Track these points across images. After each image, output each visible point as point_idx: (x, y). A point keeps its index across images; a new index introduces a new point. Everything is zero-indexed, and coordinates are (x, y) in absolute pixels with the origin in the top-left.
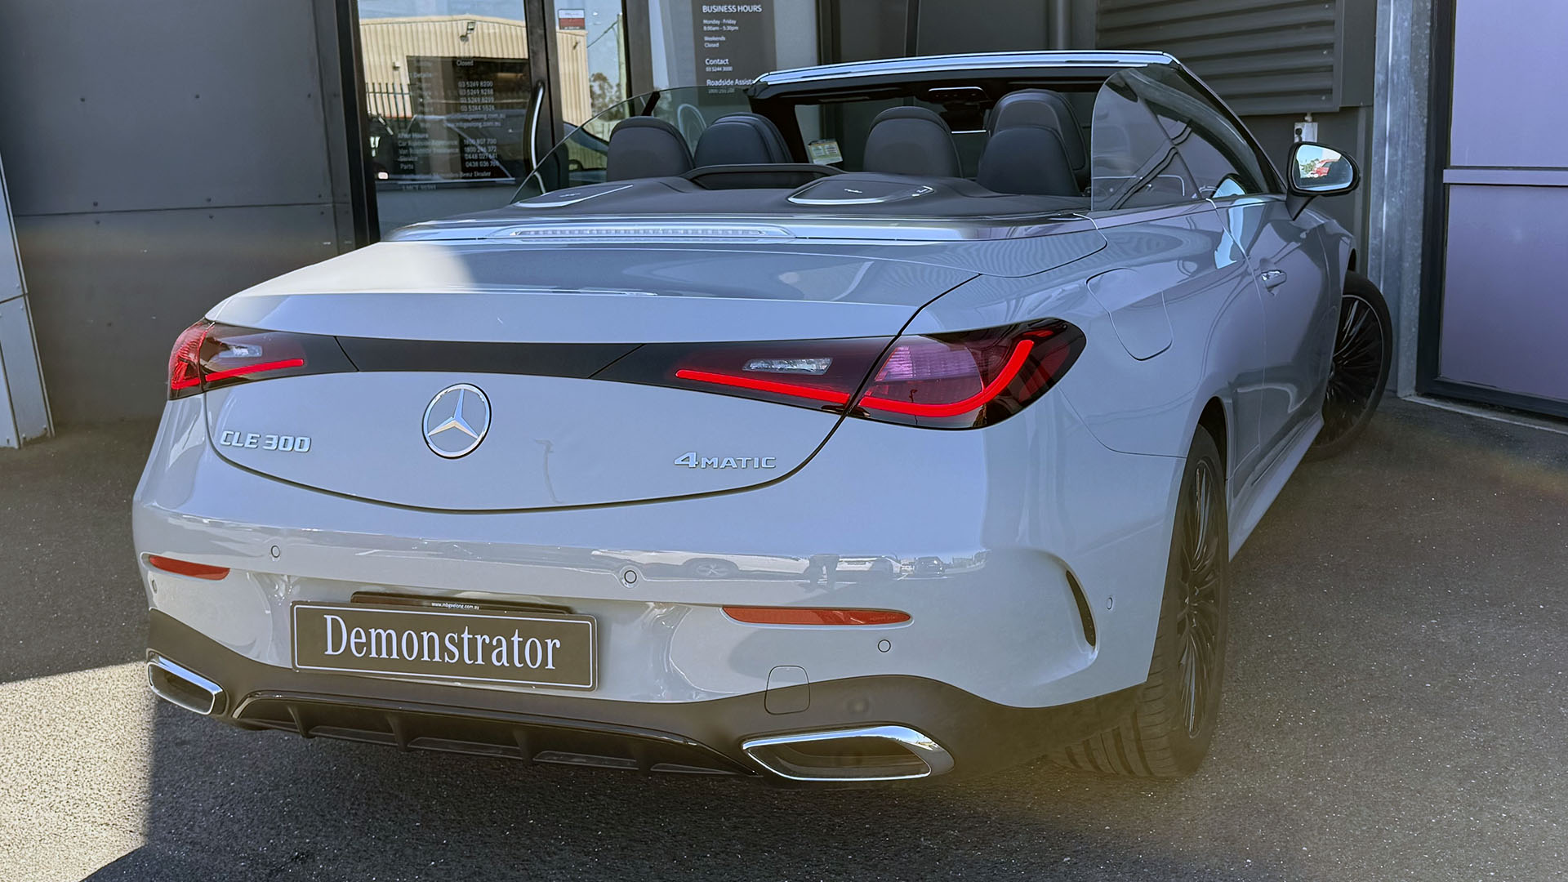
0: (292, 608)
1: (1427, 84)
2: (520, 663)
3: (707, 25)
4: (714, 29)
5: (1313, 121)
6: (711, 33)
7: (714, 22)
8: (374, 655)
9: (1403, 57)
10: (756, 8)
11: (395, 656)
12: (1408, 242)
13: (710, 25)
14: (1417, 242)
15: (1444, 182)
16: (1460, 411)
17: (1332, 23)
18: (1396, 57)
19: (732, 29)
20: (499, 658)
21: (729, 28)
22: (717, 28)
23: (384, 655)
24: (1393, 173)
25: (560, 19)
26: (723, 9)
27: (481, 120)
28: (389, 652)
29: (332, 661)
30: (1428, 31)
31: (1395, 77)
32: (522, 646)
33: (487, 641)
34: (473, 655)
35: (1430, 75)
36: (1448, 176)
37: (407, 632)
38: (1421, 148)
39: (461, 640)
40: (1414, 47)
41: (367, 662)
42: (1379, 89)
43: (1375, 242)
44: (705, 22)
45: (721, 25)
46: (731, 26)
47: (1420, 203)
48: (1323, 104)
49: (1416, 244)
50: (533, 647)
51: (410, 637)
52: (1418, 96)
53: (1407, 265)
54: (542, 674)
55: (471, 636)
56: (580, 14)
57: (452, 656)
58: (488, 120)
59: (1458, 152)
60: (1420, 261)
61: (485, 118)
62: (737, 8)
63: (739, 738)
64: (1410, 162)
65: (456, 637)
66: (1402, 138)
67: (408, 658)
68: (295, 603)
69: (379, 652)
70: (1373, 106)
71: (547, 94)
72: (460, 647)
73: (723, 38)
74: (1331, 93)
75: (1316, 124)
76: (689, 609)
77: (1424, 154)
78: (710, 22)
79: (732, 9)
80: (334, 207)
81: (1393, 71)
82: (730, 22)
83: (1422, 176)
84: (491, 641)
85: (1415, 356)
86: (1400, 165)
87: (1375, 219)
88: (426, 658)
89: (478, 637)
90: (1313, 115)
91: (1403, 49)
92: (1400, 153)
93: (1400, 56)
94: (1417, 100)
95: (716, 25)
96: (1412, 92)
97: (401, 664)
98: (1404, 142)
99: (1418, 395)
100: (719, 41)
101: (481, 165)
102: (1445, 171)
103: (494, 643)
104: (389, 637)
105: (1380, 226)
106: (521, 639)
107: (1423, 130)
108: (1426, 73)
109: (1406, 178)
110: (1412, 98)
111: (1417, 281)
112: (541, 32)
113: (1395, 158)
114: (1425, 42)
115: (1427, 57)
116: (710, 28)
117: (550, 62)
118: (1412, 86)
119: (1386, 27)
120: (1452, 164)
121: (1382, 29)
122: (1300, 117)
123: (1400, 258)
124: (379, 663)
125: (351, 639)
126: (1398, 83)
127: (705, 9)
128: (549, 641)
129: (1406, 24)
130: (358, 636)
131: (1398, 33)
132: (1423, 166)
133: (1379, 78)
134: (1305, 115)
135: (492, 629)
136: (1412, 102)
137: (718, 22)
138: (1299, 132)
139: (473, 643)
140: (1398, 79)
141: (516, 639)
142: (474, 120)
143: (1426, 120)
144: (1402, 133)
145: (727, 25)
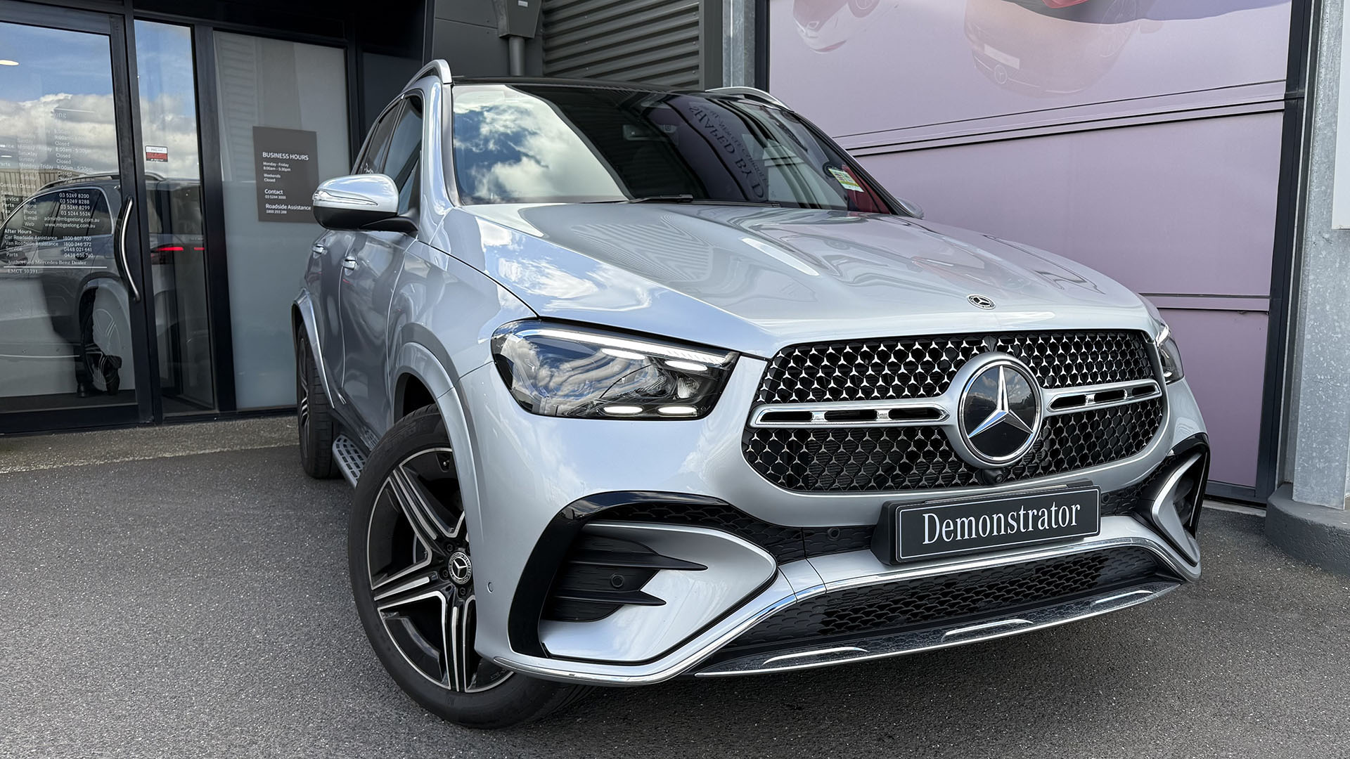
3: (266, 166)
6: (269, 172)
7: (271, 164)
10: (304, 157)
13: (268, 166)
19: (286, 170)
21: (283, 169)
25: (147, 153)
26: (279, 156)
44: (265, 163)
45: (277, 167)
62: (289, 156)
71: (135, 205)
73: (278, 176)
78: (268, 164)
79: (286, 156)
82: (284, 165)
95: (273, 167)
100: (276, 178)
112: (132, 161)
116: (268, 168)
117: (138, 183)
127: (265, 155)
137: (275, 165)
145: (281, 167)
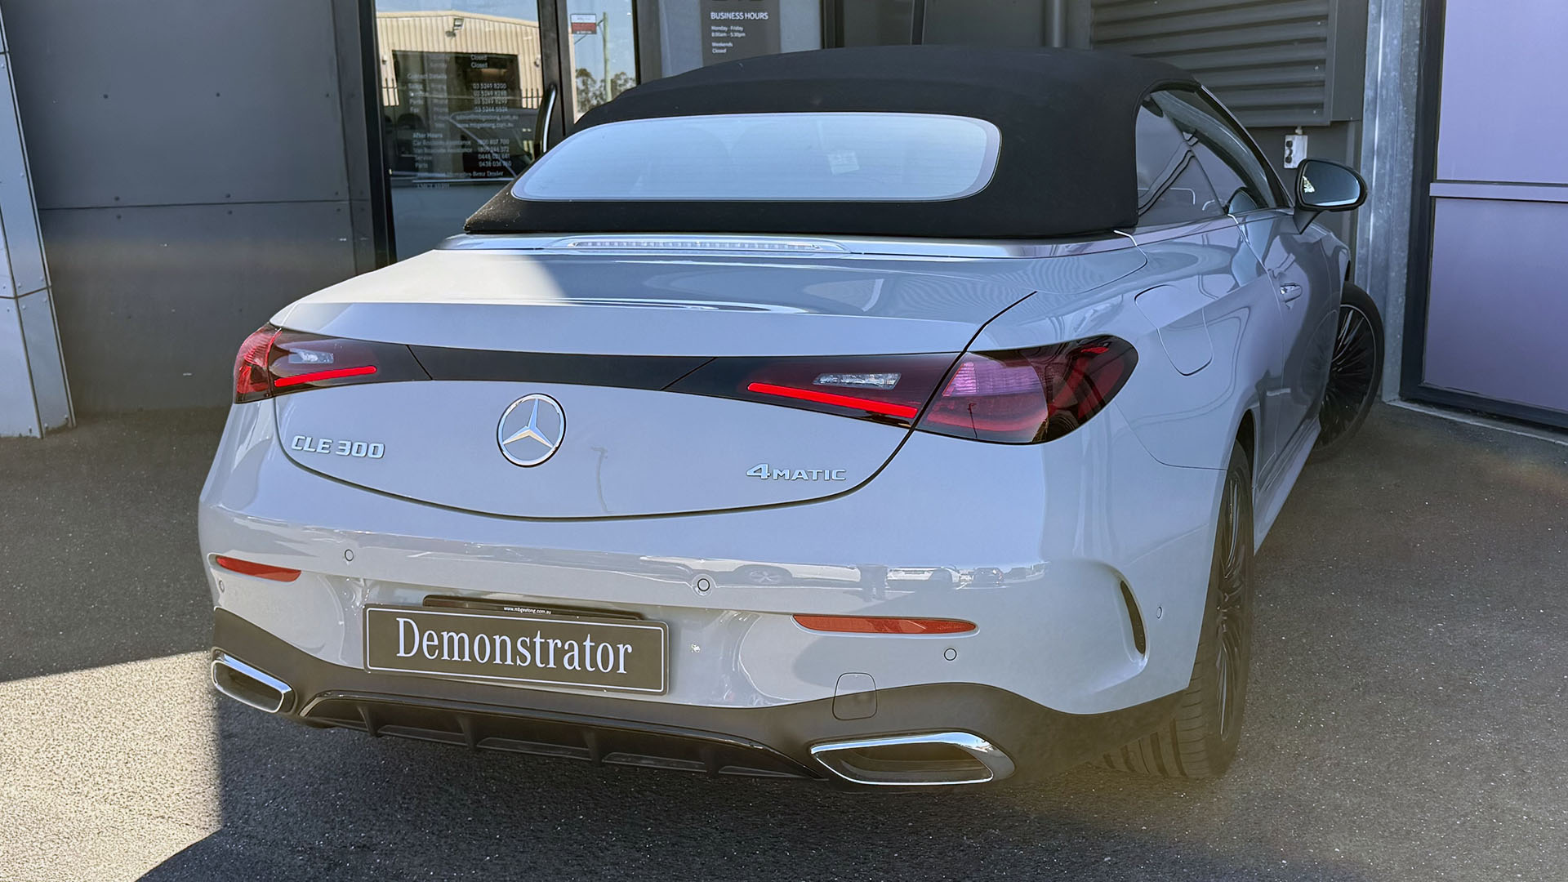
0: (365, 610)
1: (1415, 100)
2: (592, 667)
4: (722, 35)
5: (1304, 134)
6: (718, 40)
7: (721, 28)
8: (446, 657)
9: (1393, 74)
10: (763, 15)
11: (467, 659)
12: (1394, 252)
13: (718, 31)
14: (1403, 252)
15: (1431, 195)
16: (1444, 416)
17: (1325, 40)
18: (1385, 74)
19: (740, 35)
20: (571, 662)
21: (736, 34)
22: (725, 34)
23: (456, 658)
24: (1380, 185)
25: (572, 23)
26: (731, 16)
27: (495, 121)
28: (462, 655)
29: (404, 662)
30: (1417, 49)
31: (1384, 92)
32: (593, 650)
33: (559, 645)
34: (545, 658)
35: (1418, 89)
36: (1435, 189)
37: (479, 636)
38: (1408, 162)
39: (533, 644)
40: (1403, 62)
41: (439, 664)
42: (1368, 104)
43: (1361, 252)
44: (713, 28)
45: (728, 32)
46: (738, 33)
47: (1407, 215)
48: (1314, 118)
49: (1402, 255)
50: (605, 652)
51: (482, 640)
52: (1406, 112)
53: (1393, 274)
54: (613, 678)
55: (543, 640)
56: (592, 19)
57: (523, 659)
58: (501, 121)
59: (1445, 166)
60: (1406, 271)
61: (498, 119)
62: (744, 15)
63: (807, 743)
64: (1397, 175)
65: (528, 640)
66: (1390, 152)
67: (479, 660)
68: (367, 606)
69: (451, 654)
70: (1362, 120)
71: (559, 96)
72: (532, 651)
73: (730, 45)
74: (1323, 108)
75: (1306, 137)
76: (759, 616)
77: (1411, 167)
78: (717, 28)
79: (739, 16)
80: (350, 204)
81: (1381, 88)
82: (737, 28)
83: (1409, 189)
84: (563, 645)
85: (1400, 362)
86: (1387, 178)
87: (1363, 230)
88: (498, 661)
89: (550, 641)
90: (1303, 128)
91: (1392, 66)
92: (1388, 167)
93: (1389, 73)
94: (1405, 116)
95: (723, 32)
96: (1401, 107)
97: (473, 666)
98: (1391, 156)
99: (1401, 400)
100: (726, 47)
101: (494, 165)
102: (1431, 184)
103: (566, 647)
104: (461, 640)
105: (1366, 236)
106: (593, 644)
107: (1410, 144)
108: (1415, 90)
109: (1394, 191)
110: (1401, 113)
111: (1403, 290)
112: (554, 35)
113: (1383, 171)
114: (1414, 60)
115: (1416, 74)
116: (718, 34)
117: (562, 65)
118: (1401, 101)
119: (1375, 45)
120: (1438, 178)
121: (1372, 46)
122: (1291, 130)
123: (1387, 267)
124: (451, 665)
125: (423, 642)
126: (1386, 99)
127: (713, 15)
128: (621, 646)
129: (1395, 42)
130: (430, 638)
131: (1388, 50)
132: (1410, 179)
133: (1368, 94)
134: (1296, 128)
135: (563, 634)
136: (1400, 118)
137: (725, 29)
138: (1290, 144)
139: (545, 647)
140: (1387, 93)
141: (588, 644)
142: (488, 121)
143: (1413, 135)
144: (1390, 146)
145: (734, 31)
